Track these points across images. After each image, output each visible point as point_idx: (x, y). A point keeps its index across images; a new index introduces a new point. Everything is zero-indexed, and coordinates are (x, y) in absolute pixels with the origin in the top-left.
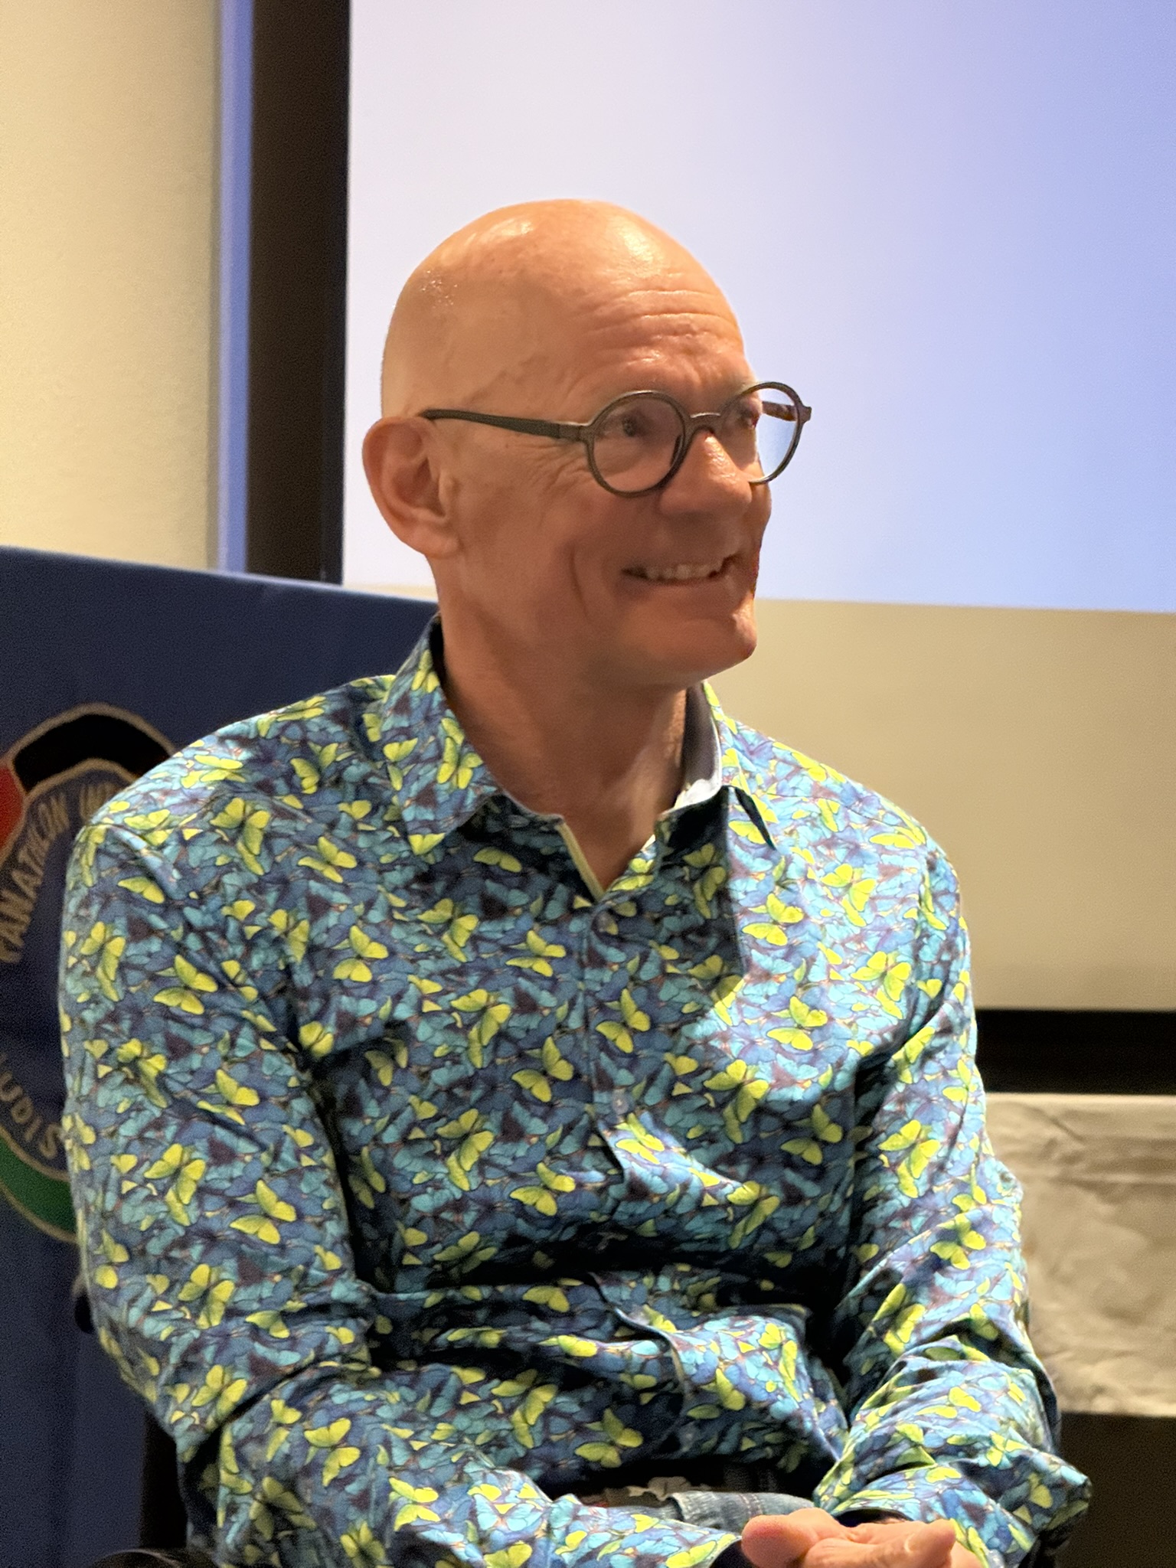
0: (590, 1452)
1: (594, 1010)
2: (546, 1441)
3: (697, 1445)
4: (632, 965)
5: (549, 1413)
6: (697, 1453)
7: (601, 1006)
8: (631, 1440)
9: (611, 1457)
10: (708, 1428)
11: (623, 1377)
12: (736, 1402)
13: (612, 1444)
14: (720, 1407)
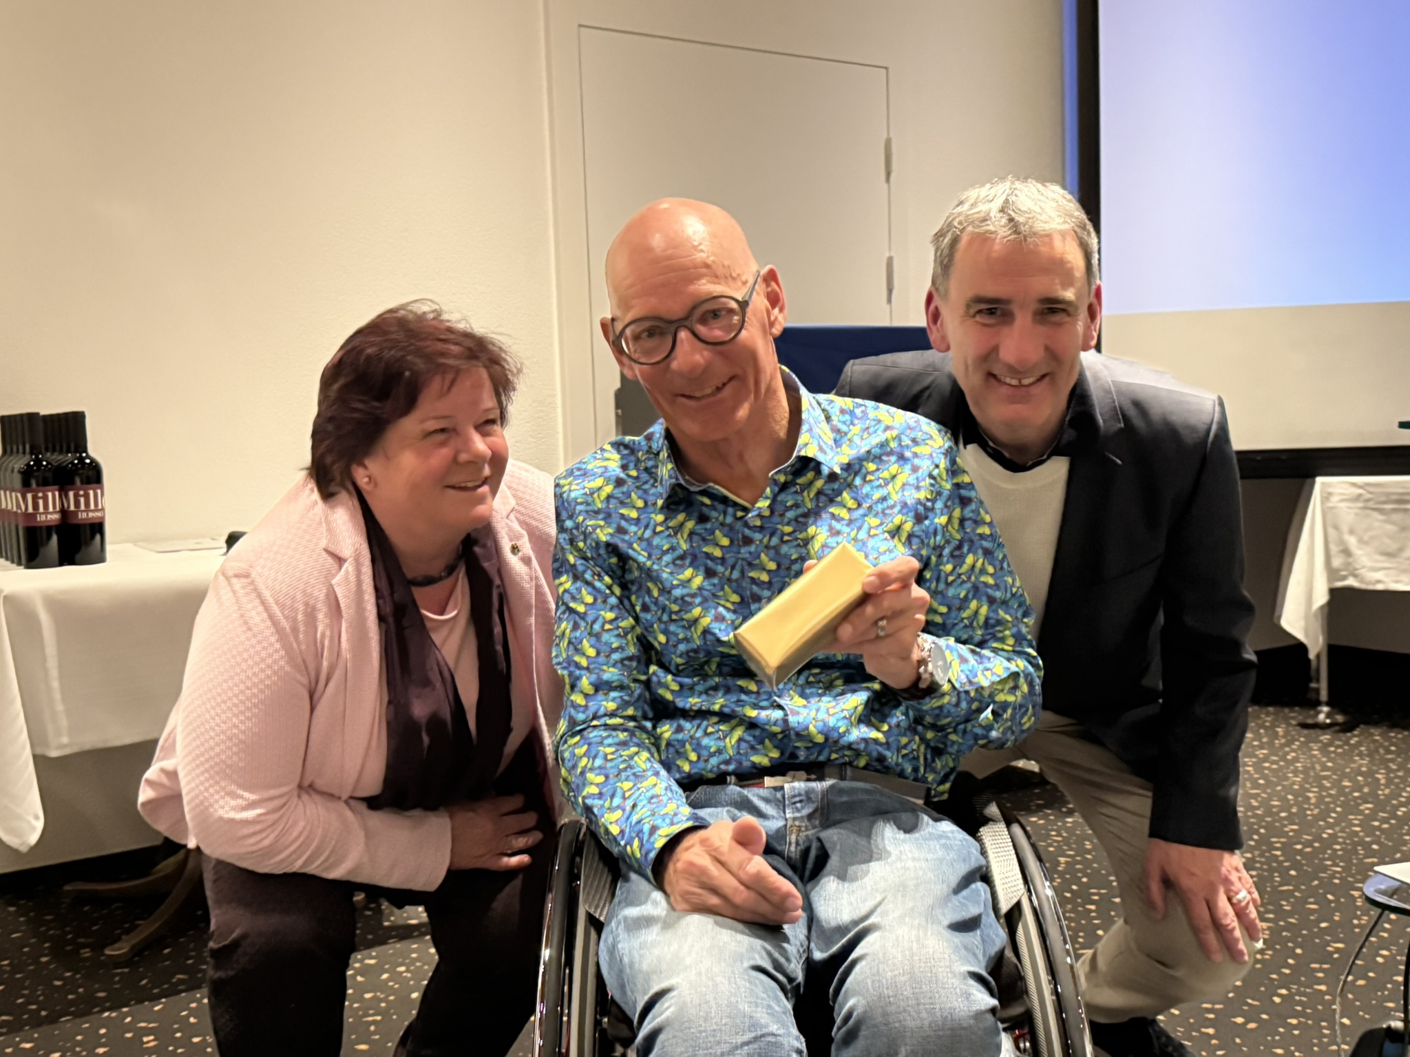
0: (756, 759)
1: (746, 567)
2: (738, 753)
3: (807, 757)
4: (765, 540)
5: (740, 740)
6: (807, 761)
7: (750, 564)
8: (775, 754)
9: (765, 761)
10: (812, 750)
11: (767, 727)
12: (820, 739)
13: (767, 755)
14: (811, 741)
